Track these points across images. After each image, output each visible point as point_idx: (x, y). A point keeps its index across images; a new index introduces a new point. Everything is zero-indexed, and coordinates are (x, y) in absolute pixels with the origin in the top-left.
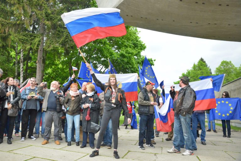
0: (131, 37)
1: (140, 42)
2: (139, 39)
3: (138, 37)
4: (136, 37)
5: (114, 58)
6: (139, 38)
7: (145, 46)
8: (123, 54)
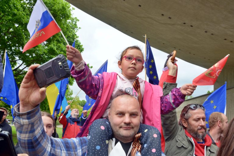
0: (68, 32)
1: (77, 41)
2: (77, 39)
3: (75, 35)
4: (73, 35)
5: (37, 51)
6: (77, 37)
7: (83, 49)
8: (53, 48)
